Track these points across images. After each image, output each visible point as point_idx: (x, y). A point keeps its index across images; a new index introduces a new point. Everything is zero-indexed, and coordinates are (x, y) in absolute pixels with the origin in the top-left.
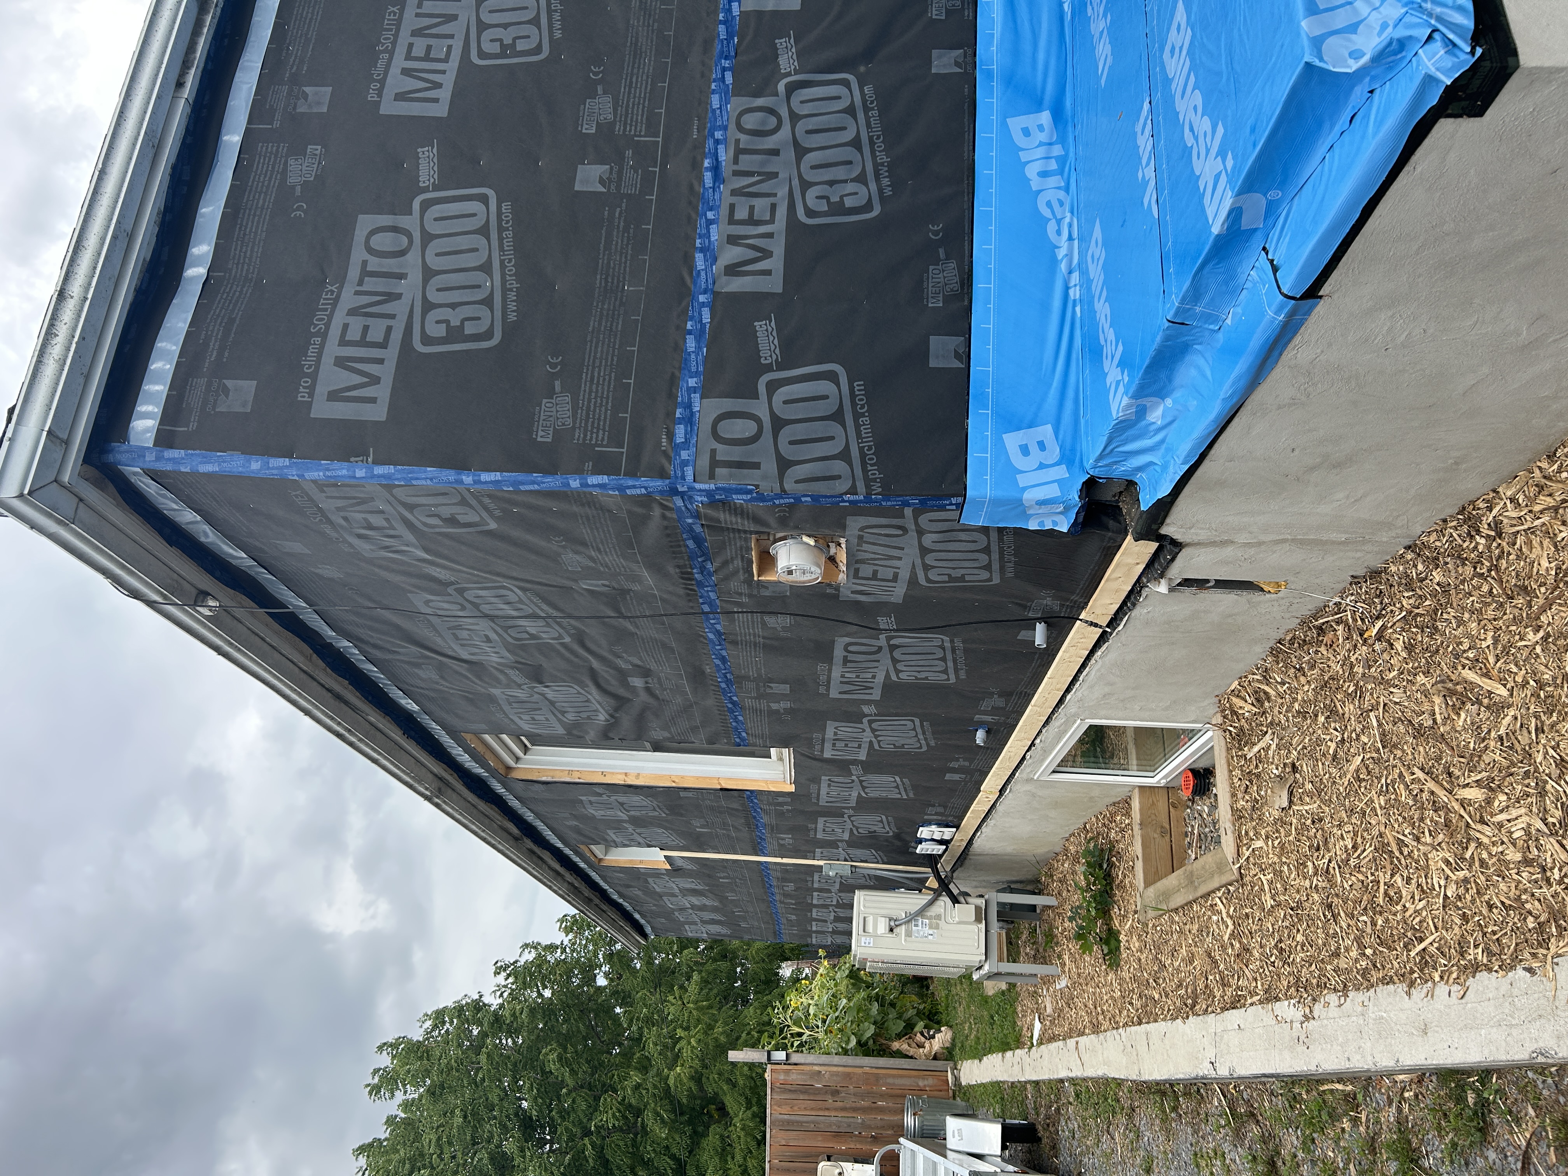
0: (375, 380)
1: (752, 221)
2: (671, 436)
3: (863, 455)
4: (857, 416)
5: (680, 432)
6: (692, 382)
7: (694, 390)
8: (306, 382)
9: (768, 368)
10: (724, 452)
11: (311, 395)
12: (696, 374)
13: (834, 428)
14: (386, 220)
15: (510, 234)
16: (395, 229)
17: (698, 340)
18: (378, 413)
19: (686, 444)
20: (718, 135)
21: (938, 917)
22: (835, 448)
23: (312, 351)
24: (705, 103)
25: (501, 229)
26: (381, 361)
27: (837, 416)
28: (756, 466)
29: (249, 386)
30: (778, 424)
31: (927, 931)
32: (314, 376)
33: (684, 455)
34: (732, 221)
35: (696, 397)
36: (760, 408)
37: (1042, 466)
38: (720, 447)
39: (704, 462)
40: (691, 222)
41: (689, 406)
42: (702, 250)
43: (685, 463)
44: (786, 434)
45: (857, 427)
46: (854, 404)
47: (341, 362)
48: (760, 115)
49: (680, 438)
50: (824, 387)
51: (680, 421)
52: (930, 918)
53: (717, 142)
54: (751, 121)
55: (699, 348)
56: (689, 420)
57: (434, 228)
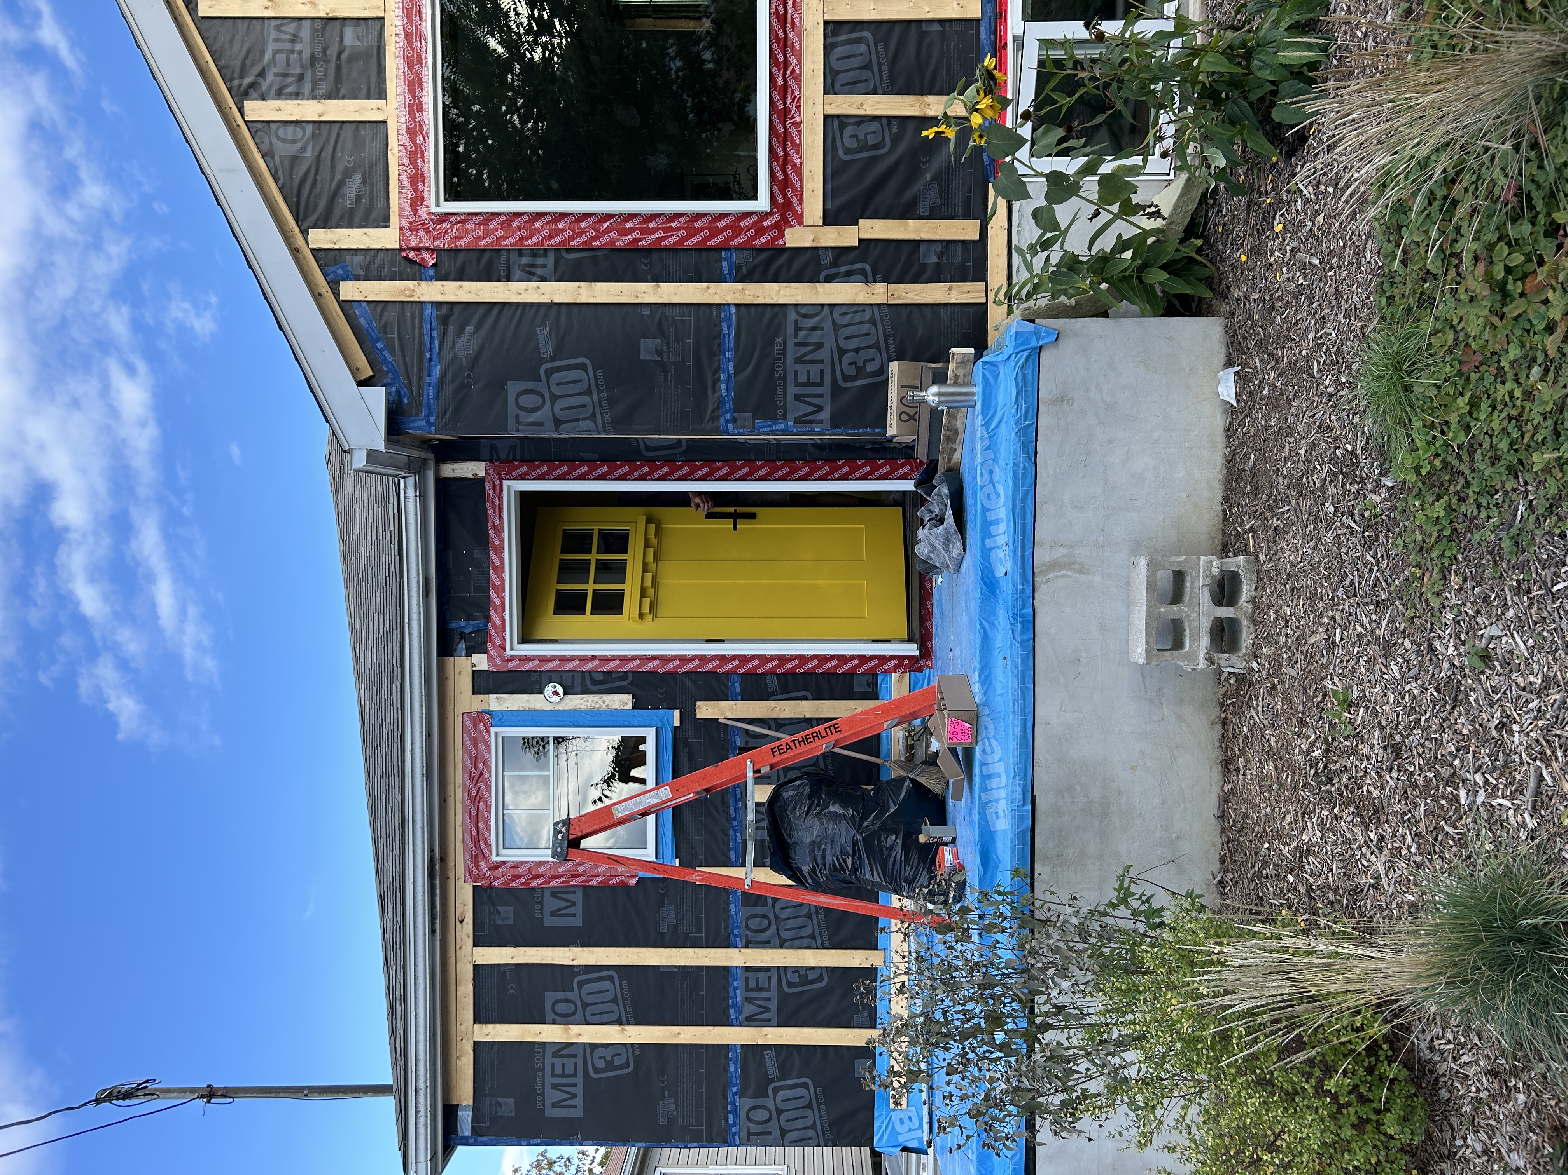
0: (574, 1096)
1: (759, 989)
2: (726, 1119)
3: (822, 1127)
4: (819, 1104)
5: (731, 1116)
6: (734, 1089)
7: (736, 1094)
8: (539, 1098)
9: (773, 1080)
10: (753, 1128)
11: (544, 1105)
12: (736, 1085)
13: (808, 1112)
14: (560, 995)
15: (628, 1002)
16: (567, 1001)
17: (735, 1064)
18: (578, 1113)
19: (734, 1125)
20: (736, 932)
22: (810, 1122)
23: (538, 1080)
24: (727, 910)
25: (624, 1000)
26: (575, 1085)
27: (809, 1106)
28: (770, 1133)
29: (512, 1101)
30: (779, 1112)
32: (543, 1094)
33: (734, 1130)
34: (748, 989)
35: (737, 1097)
36: (770, 1103)
37: (910, 1130)
38: (751, 1125)
39: (744, 1133)
40: (726, 989)
41: (734, 1103)
42: (734, 1006)
43: (735, 1134)
44: (784, 1117)
45: (819, 1110)
46: (817, 1099)
47: (555, 1087)
48: (758, 919)
49: (731, 1121)
50: (802, 1092)
51: (730, 1112)
53: (736, 936)
54: (754, 923)
55: (736, 1069)
56: (735, 1111)
57: (588, 1000)
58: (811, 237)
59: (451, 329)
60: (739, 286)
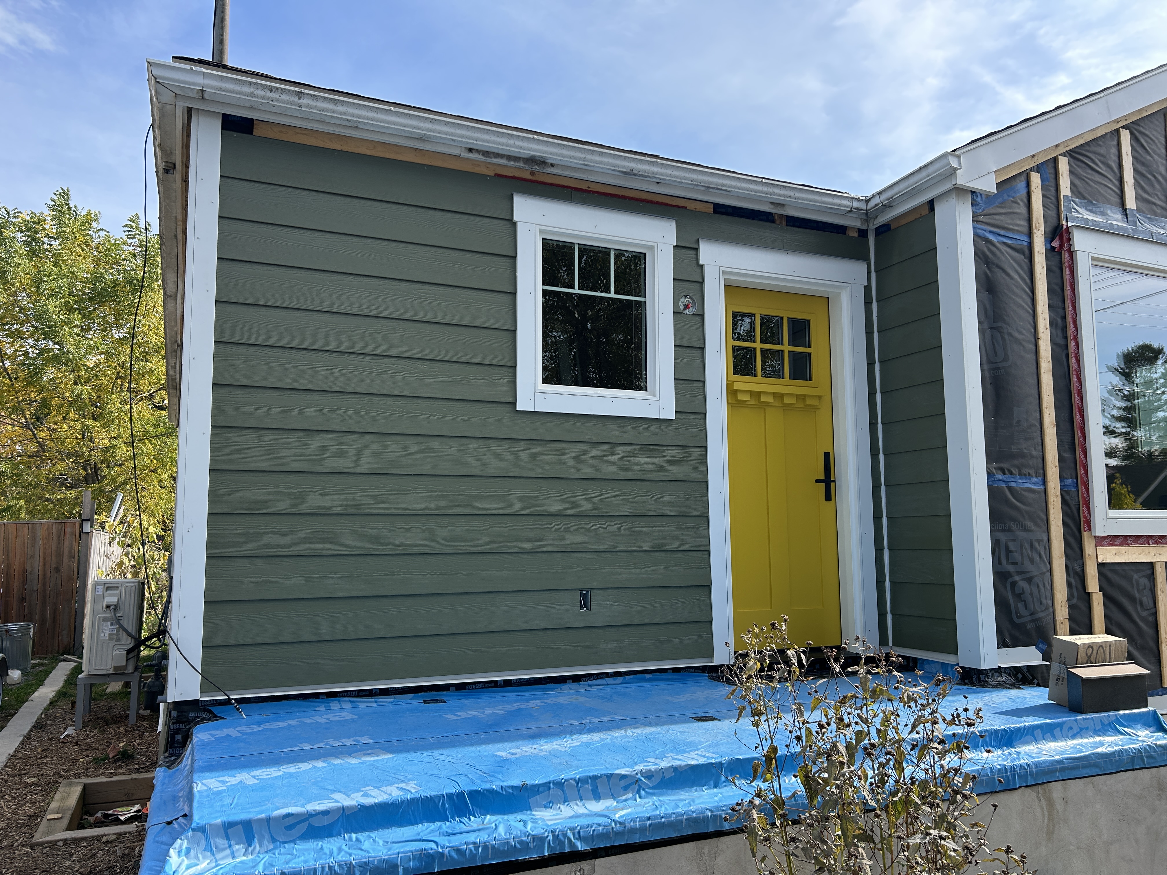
21: (118, 640)
31: (107, 632)
52: (118, 633)
58: (1090, 553)
59: (1016, 255)
60: (1059, 493)
